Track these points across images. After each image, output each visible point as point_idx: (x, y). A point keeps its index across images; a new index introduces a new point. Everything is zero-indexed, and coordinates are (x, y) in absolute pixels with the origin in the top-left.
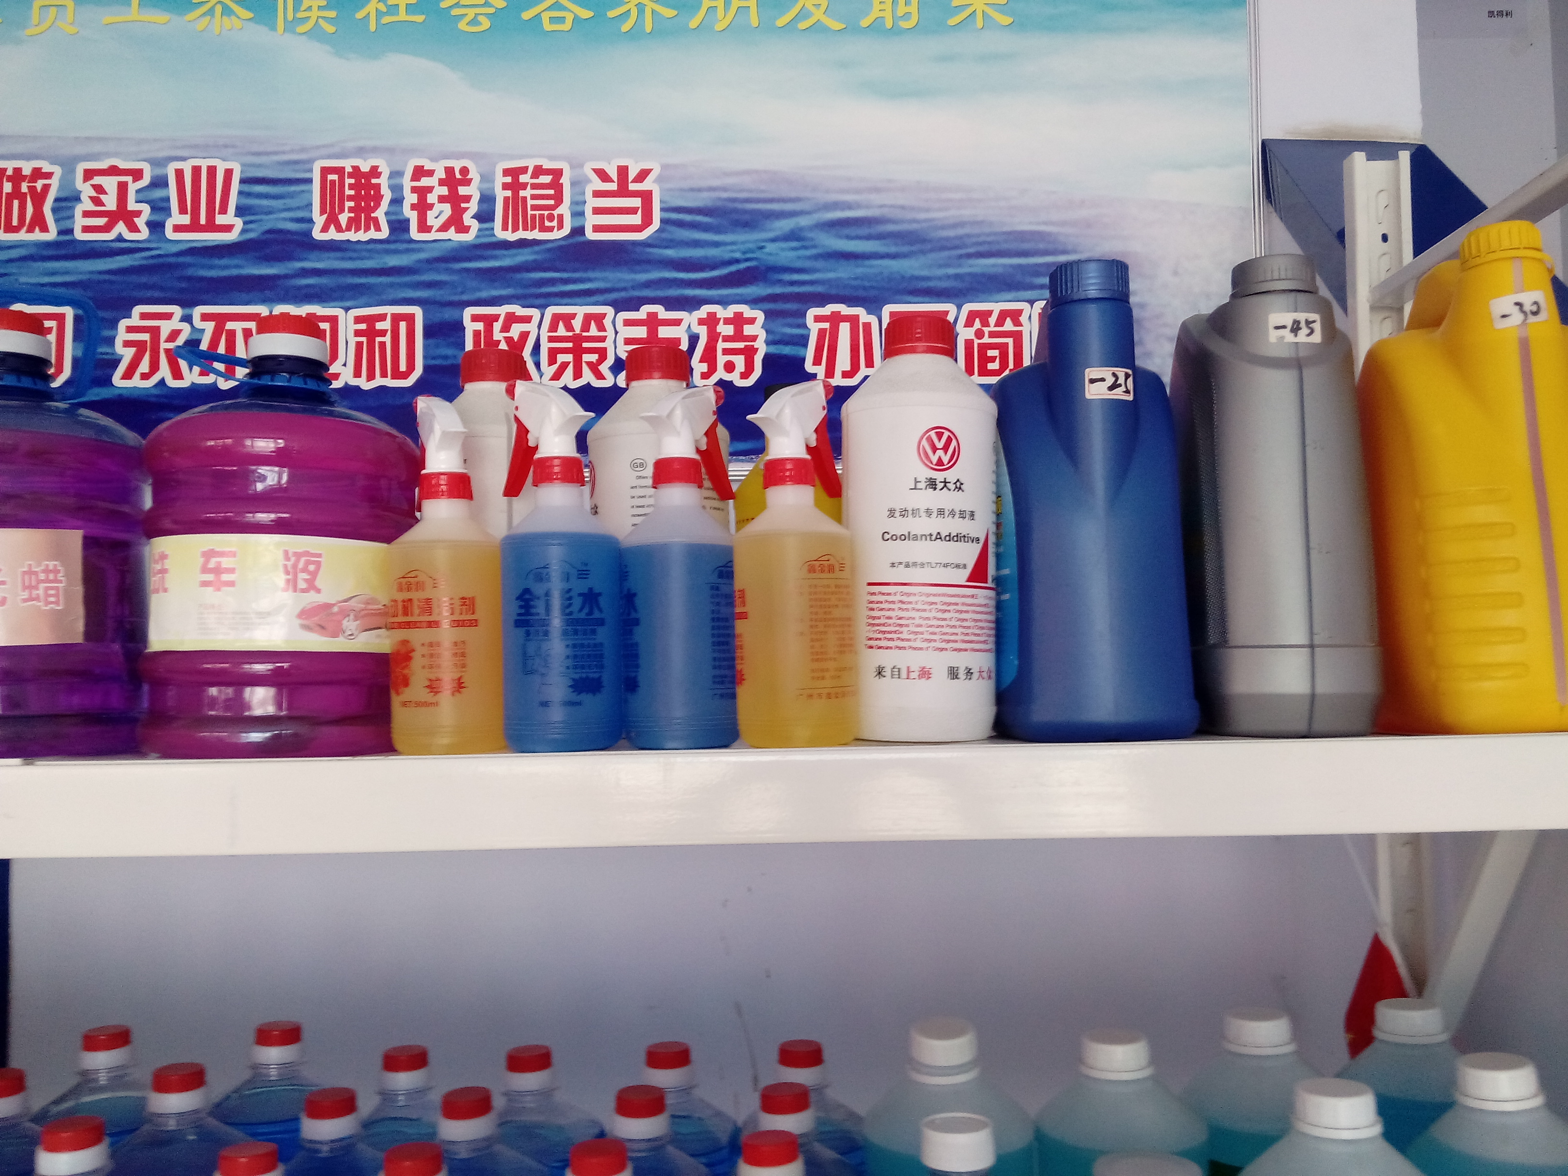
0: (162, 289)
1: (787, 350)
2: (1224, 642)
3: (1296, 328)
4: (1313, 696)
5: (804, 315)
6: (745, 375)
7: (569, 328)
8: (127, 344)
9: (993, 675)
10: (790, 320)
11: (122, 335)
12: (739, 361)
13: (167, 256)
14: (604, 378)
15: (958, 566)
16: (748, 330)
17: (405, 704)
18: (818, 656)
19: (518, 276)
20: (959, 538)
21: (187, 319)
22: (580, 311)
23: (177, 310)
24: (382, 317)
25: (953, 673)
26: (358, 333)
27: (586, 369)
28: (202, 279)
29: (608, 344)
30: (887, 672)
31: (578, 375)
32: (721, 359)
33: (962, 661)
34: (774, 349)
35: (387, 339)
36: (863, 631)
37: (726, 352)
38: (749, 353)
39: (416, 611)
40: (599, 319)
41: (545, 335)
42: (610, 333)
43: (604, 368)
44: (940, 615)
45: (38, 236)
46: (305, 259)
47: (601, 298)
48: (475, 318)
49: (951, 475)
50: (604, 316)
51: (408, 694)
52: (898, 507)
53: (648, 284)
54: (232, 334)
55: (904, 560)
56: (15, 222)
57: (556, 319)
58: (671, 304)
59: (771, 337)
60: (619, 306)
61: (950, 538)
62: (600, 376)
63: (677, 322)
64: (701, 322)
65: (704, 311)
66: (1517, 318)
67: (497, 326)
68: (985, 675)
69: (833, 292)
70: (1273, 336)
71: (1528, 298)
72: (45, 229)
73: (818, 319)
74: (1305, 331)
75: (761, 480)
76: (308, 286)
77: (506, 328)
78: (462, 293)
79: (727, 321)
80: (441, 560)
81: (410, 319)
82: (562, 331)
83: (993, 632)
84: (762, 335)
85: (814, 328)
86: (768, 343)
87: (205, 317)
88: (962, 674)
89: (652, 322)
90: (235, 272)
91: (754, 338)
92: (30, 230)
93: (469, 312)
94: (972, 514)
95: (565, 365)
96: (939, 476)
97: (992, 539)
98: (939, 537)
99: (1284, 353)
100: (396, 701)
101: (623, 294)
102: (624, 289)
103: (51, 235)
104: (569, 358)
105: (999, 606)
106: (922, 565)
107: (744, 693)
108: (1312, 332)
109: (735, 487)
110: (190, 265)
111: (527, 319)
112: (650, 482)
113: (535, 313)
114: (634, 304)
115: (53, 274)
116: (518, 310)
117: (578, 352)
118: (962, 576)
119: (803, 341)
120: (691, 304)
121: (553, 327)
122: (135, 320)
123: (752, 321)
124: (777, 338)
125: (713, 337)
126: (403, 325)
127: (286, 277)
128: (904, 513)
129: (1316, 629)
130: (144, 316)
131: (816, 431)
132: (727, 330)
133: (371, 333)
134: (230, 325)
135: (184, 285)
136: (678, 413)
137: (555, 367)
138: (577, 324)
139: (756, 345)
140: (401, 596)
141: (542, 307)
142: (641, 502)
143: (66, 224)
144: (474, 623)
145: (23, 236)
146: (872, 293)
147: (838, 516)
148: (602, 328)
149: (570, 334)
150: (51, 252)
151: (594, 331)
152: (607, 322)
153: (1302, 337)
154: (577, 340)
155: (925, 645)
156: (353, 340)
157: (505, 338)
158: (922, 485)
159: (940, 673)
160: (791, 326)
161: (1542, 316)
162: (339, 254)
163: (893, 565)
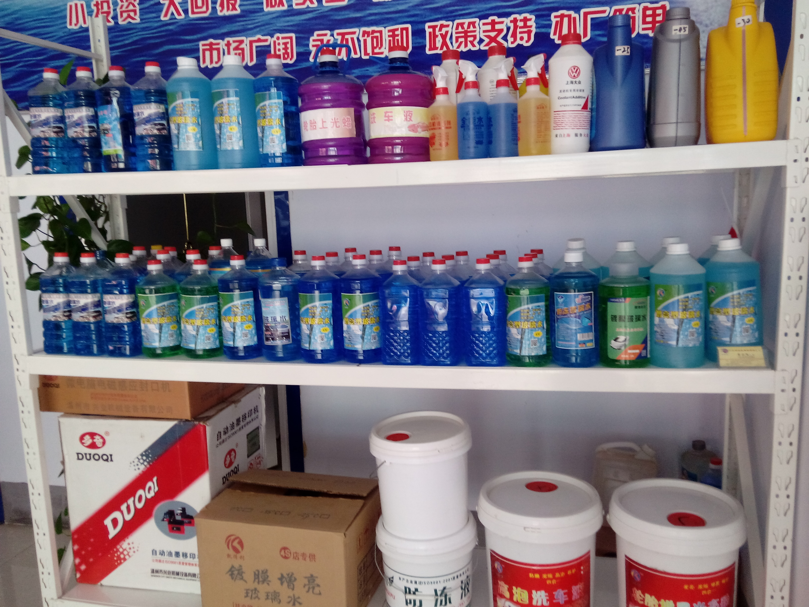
0: (323, 25)
1: (543, 30)
2: (654, 123)
3: (680, 30)
4: (676, 137)
5: (550, 16)
6: (527, 42)
7: (463, 28)
8: (313, 46)
9: (589, 136)
10: (545, 18)
11: (311, 43)
12: (525, 36)
13: (324, 12)
14: (475, 46)
15: (579, 105)
16: (529, 23)
17: (434, 150)
18: (539, 132)
19: (444, 9)
20: (579, 97)
21: (332, 35)
22: (466, 21)
23: (328, 32)
24: (397, 30)
25: (576, 135)
26: (389, 36)
27: (469, 44)
28: (336, 20)
29: (477, 33)
30: (558, 136)
31: (466, 46)
32: (519, 36)
33: (579, 132)
34: (538, 30)
35: (399, 38)
36: (553, 125)
37: (521, 33)
38: (529, 32)
39: (436, 125)
40: (473, 24)
41: (454, 31)
42: (477, 29)
43: (476, 43)
44: (573, 119)
45: (281, 8)
46: (371, 10)
47: (474, 15)
48: (429, 27)
49: (577, 80)
50: (475, 22)
51: (435, 147)
52: (562, 90)
53: (492, 9)
54: (347, 40)
55: (563, 104)
56: (273, 4)
57: (458, 25)
58: (500, 15)
59: (538, 25)
60: (481, 18)
61: (577, 97)
62: (474, 46)
63: (502, 23)
64: (511, 22)
65: (513, 17)
66: (742, 24)
67: (437, 29)
68: (586, 135)
69: (562, 5)
70: (674, 33)
71: (746, 18)
72: (283, 5)
73: (556, 17)
74: (683, 30)
75: (525, 84)
76: (372, 20)
77: (440, 30)
78: (425, 18)
79: (521, 20)
80: (442, 111)
81: (407, 29)
82: (460, 29)
83: (589, 124)
84: (534, 25)
85: (554, 20)
86: (537, 28)
87: (338, 34)
88: (579, 135)
89: (493, 23)
90: (347, 16)
91: (531, 26)
92: (279, 6)
93: (427, 25)
94: (583, 90)
95: (461, 43)
96: (574, 80)
97: (590, 97)
98: (573, 97)
99: (677, 38)
100: (431, 149)
101: (482, 13)
102: (483, 11)
103: (286, 7)
104: (463, 40)
105: (592, 117)
106: (569, 105)
107: (520, 143)
108: (685, 31)
109: (519, 86)
110: (331, 15)
111: (448, 26)
112: (495, 86)
113: (450, 23)
114: (486, 17)
115: (288, 22)
116: (444, 22)
117: (466, 37)
118: (580, 108)
119: (550, 26)
120: (507, 15)
121: (457, 28)
122: (315, 37)
123: (530, 20)
124: (540, 26)
125: (516, 27)
126: (404, 32)
127: (364, 17)
128: (564, 91)
129: (679, 118)
130: (318, 35)
131: (541, 69)
132: (520, 24)
133: (394, 36)
134: (347, 37)
135: (330, 23)
136: (503, 67)
137: (458, 44)
138: (466, 26)
139: (532, 29)
140: (432, 122)
141: (453, 21)
142: (492, 92)
143: (290, 3)
144: (450, 128)
145: (276, 9)
146: (578, 5)
147: (547, 93)
148: (474, 27)
149: (463, 30)
150: (286, 14)
151: (472, 28)
152: (477, 25)
153: (682, 32)
154: (466, 32)
155: (569, 128)
156: (388, 39)
157: (440, 34)
158: (569, 83)
159: (573, 135)
160: (545, 20)
161: (751, 23)
162: (382, 7)
163: (561, 106)
